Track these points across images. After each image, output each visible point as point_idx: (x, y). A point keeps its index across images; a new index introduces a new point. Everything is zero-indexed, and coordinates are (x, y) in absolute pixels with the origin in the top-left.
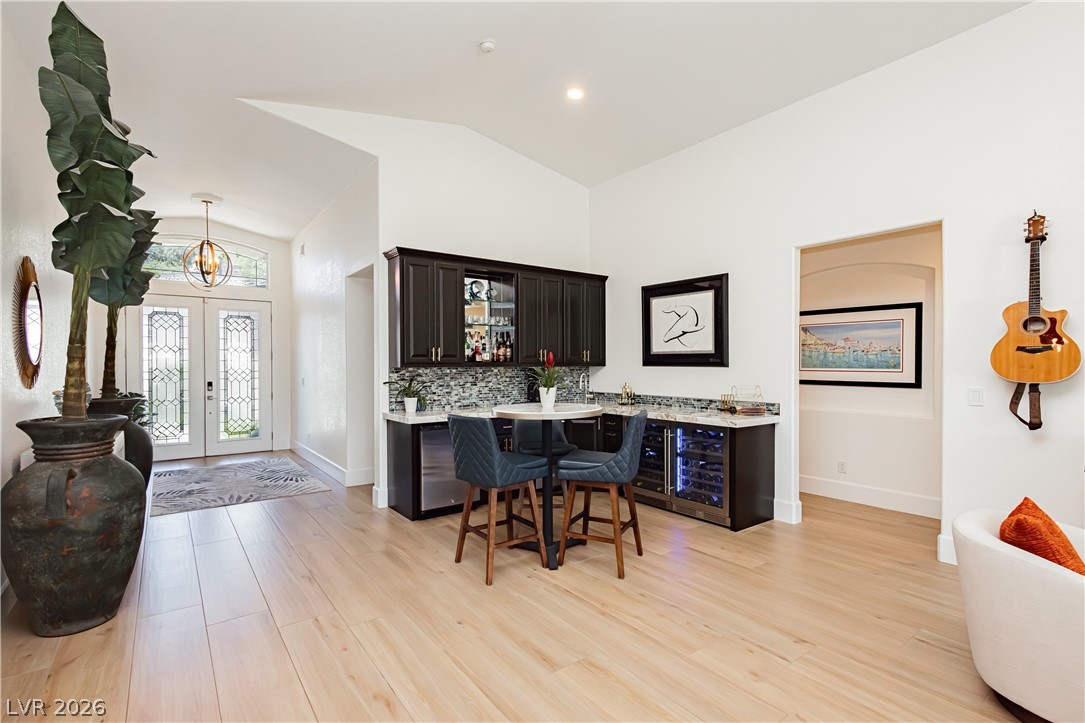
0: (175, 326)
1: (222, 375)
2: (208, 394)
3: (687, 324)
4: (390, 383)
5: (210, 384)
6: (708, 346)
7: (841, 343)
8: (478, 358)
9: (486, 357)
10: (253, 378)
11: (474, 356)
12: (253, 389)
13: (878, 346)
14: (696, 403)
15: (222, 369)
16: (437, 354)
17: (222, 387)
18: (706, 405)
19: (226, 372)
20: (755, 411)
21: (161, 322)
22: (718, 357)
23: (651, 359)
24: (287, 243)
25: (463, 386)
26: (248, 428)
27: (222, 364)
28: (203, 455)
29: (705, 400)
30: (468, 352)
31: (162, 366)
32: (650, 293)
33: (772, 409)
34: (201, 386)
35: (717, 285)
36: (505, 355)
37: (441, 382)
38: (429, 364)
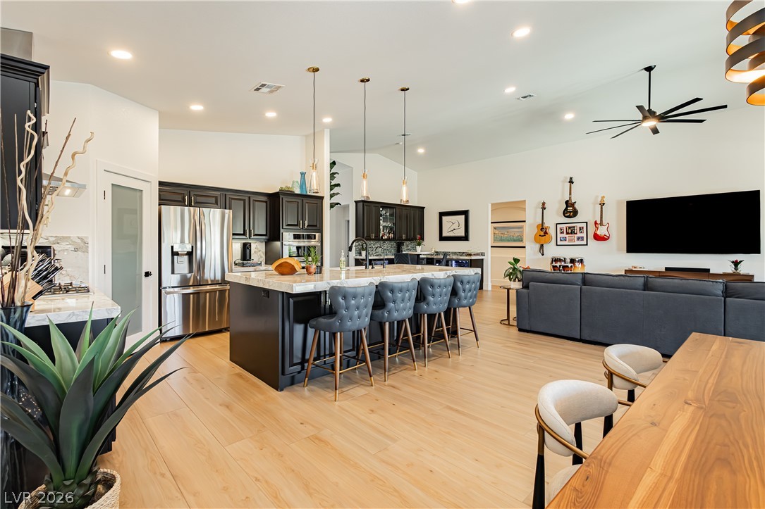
3: (455, 226)
6: (463, 234)
7: (506, 233)
8: (383, 238)
9: (386, 237)
13: (517, 234)
16: (373, 236)
18: (462, 254)
20: (477, 254)
22: (466, 238)
23: (442, 238)
32: (442, 214)
33: (483, 254)
35: (466, 213)
38: (371, 239)
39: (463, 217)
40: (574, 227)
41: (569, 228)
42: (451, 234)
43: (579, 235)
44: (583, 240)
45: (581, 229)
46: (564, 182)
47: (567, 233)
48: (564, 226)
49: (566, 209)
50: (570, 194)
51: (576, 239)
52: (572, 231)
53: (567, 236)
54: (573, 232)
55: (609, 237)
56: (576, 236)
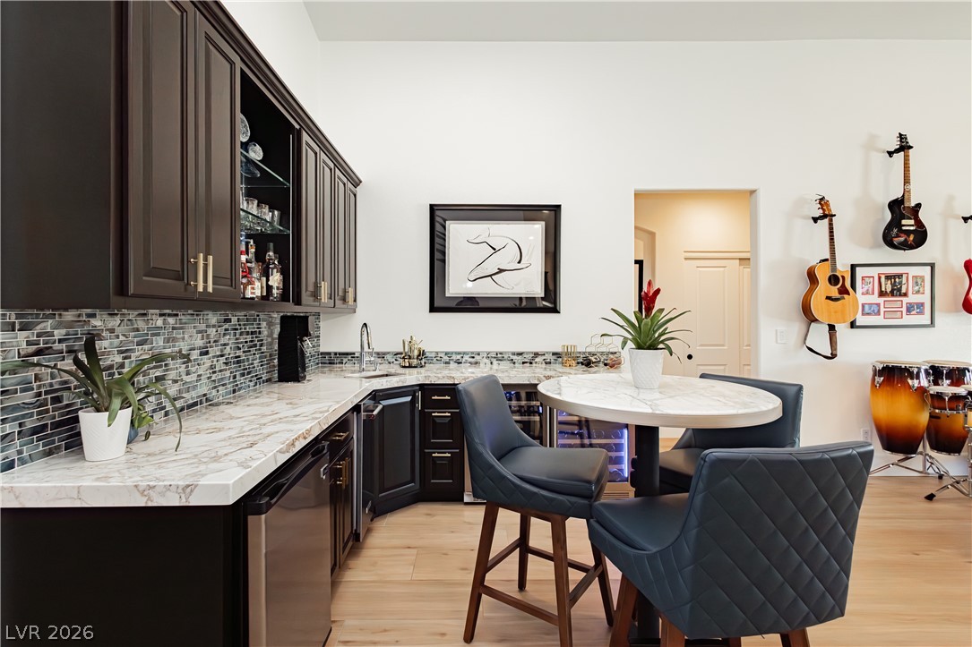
3: (506, 258)
6: (533, 286)
14: (514, 357)
22: (548, 302)
23: (440, 303)
29: (528, 353)
35: (549, 217)
39: (539, 227)
40: (900, 276)
41: (888, 277)
42: (485, 289)
46: (870, 146)
47: (882, 294)
48: (874, 272)
49: (892, 223)
50: (907, 181)
51: (904, 309)
52: (894, 288)
53: (881, 300)
54: (897, 291)
56: (905, 300)
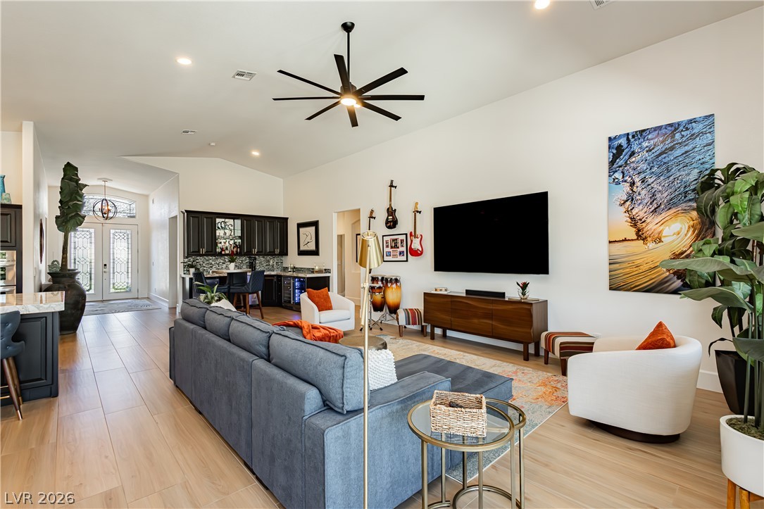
0: (88, 237)
1: (112, 261)
2: (104, 270)
3: (309, 239)
4: (184, 263)
5: (105, 265)
6: (314, 248)
8: (223, 253)
9: (227, 252)
10: (128, 262)
11: (221, 252)
12: (128, 268)
15: (112, 258)
16: (203, 251)
17: (112, 266)
19: (114, 259)
21: (81, 235)
22: (316, 252)
23: (300, 252)
24: (147, 196)
25: (218, 264)
26: (125, 287)
27: (111, 255)
28: (101, 299)
30: (218, 250)
31: (81, 256)
32: (299, 226)
34: (101, 266)
35: (316, 224)
36: (237, 251)
37: (207, 262)
38: (200, 255)
39: (313, 229)
41: (393, 240)
42: (307, 248)
43: (401, 249)
44: (403, 255)
45: (402, 241)
47: (392, 247)
48: (388, 238)
49: (387, 219)
50: (391, 200)
51: (398, 254)
52: (395, 244)
53: (391, 250)
54: (396, 246)
55: (422, 253)
56: (398, 250)
